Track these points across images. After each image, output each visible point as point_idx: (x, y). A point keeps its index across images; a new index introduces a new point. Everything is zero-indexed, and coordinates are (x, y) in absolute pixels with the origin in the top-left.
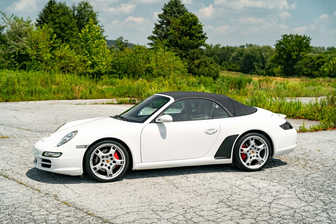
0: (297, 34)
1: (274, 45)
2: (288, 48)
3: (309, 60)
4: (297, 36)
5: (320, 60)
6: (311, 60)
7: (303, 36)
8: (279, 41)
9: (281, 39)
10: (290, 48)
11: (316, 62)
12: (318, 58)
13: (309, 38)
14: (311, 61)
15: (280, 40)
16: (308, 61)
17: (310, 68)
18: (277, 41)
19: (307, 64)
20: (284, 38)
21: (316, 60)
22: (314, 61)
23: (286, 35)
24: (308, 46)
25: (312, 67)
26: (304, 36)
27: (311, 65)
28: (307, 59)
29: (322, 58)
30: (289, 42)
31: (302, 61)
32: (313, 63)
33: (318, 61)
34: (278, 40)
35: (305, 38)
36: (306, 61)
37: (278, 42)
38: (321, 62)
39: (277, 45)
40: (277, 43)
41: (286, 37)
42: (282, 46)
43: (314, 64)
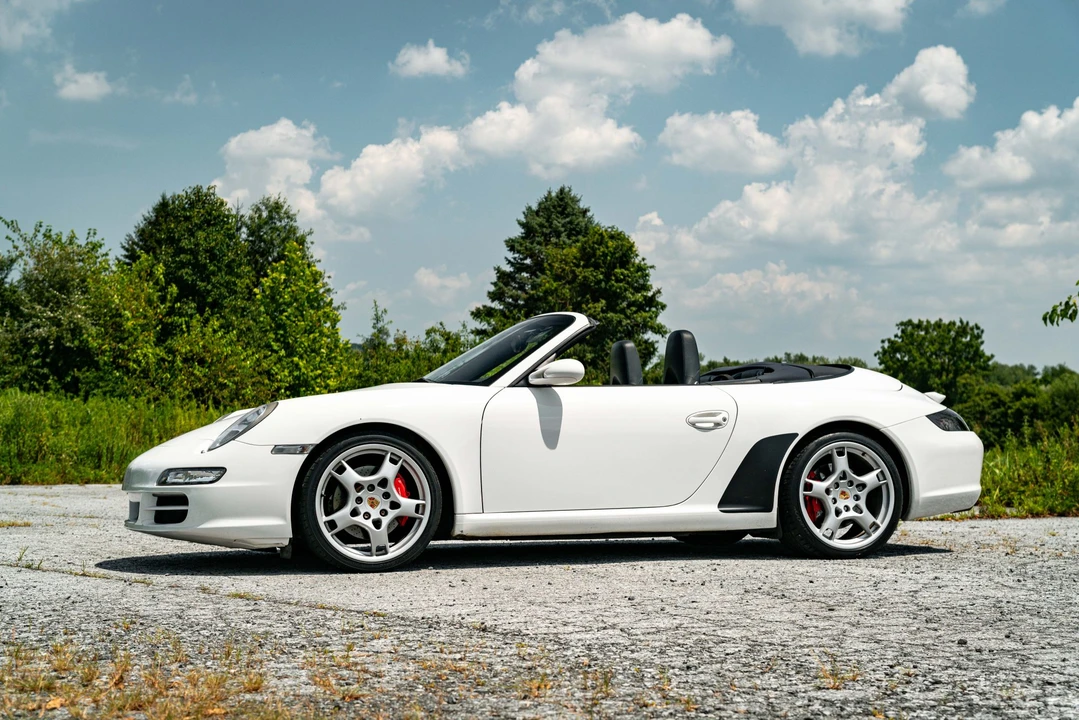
0: (941, 320)
1: (875, 355)
2: (917, 363)
3: (991, 401)
4: (938, 325)
5: (1025, 400)
6: (995, 400)
7: (958, 324)
8: (889, 340)
9: (896, 336)
10: (922, 364)
11: (1010, 408)
12: (1017, 396)
13: (978, 328)
14: (996, 405)
15: (893, 338)
16: (986, 404)
17: (994, 425)
18: (883, 341)
19: (983, 413)
20: (903, 331)
21: (1011, 402)
22: (1004, 404)
23: (910, 322)
24: (978, 354)
25: (999, 422)
26: (961, 322)
27: (994, 417)
28: (982, 396)
29: (1029, 395)
30: (921, 345)
31: (967, 405)
32: (1003, 409)
33: (1018, 404)
34: (884, 338)
35: (964, 329)
36: (979, 405)
37: (886, 345)
38: (1026, 406)
39: (885, 352)
40: (883, 348)
41: (910, 328)
42: (898, 356)
43: (1005, 415)
